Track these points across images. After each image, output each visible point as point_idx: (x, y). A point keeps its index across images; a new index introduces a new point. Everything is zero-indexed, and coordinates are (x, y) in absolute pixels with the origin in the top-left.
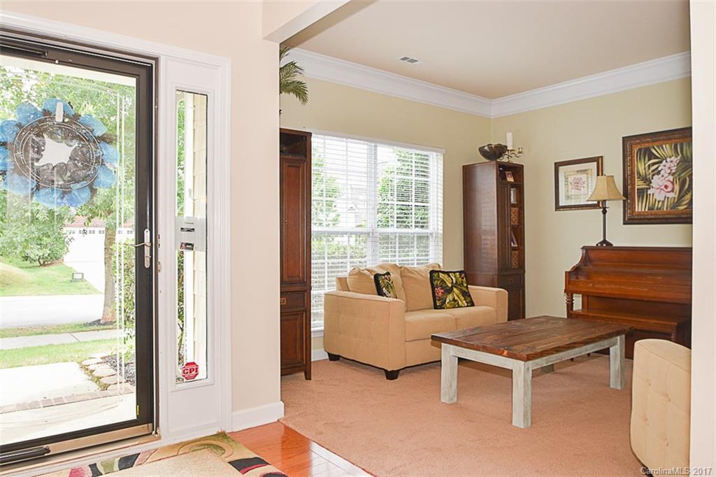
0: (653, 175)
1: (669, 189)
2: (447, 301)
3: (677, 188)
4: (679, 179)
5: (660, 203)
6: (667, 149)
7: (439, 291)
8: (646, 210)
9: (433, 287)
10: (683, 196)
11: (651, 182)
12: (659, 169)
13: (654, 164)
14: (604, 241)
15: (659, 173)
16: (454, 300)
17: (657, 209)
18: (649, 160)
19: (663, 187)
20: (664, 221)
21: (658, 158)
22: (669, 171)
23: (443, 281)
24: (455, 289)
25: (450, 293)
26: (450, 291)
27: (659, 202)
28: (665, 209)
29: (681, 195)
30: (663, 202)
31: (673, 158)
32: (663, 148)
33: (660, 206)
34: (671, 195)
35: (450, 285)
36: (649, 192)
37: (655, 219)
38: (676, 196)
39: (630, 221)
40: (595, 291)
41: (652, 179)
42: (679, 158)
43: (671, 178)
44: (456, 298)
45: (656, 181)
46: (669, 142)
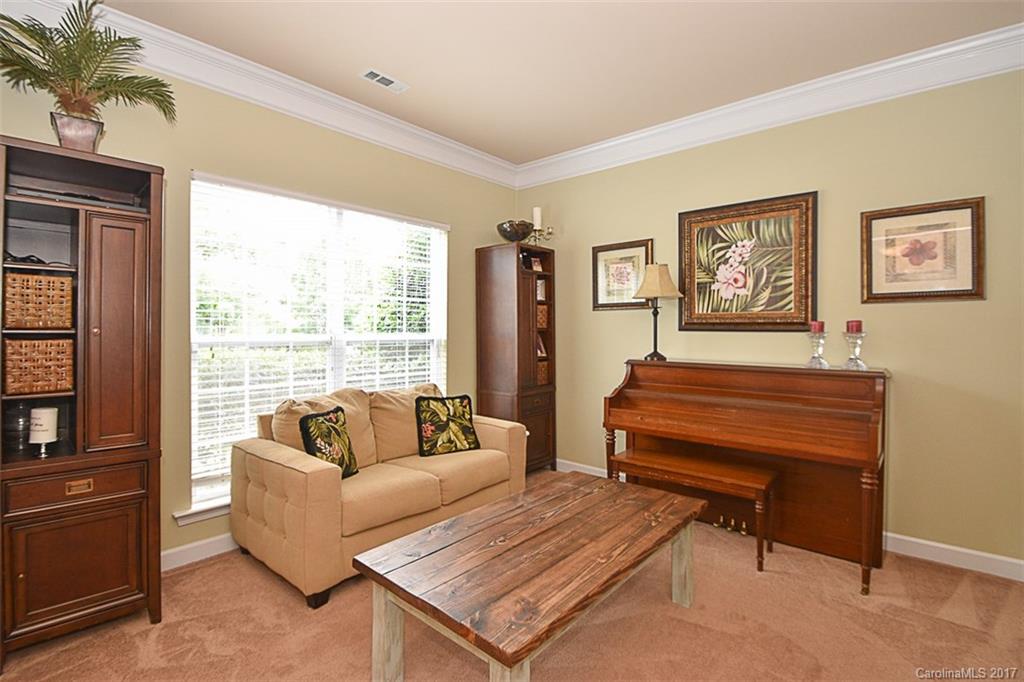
0: (719, 265)
1: (740, 284)
2: (439, 443)
3: (750, 282)
4: (754, 270)
5: (728, 302)
6: (738, 229)
7: (428, 428)
8: (709, 312)
9: (420, 422)
10: (758, 295)
11: (716, 275)
12: (727, 256)
13: (720, 249)
14: (655, 353)
15: (726, 261)
16: (450, 441)
17: (724, 310)
18: (713, 244)
19: (731, 281)
20: (732, 327)
21: (726, 241)
22: (740, 259)
23: (435, 413)
24: (451, 424)
25: (443, 431)
26: (442, 427)
27: (726, 301)
28: (734, 311)
29: (756, 292)
30: (732, 301)
31: (745, 242)
32: (732, 229)
33: (727, 306)
34: (742, 292)
35: (445, 419)
36: (713, 288)
37: (721, 324)
38: (749, 293)
39: (688, 327)
40: (644, 427)
41: (717, 269)
42: (754, 240)
43: (742, 269)
44: (453, 438)
45: (723, 273)
46: (740, 219)
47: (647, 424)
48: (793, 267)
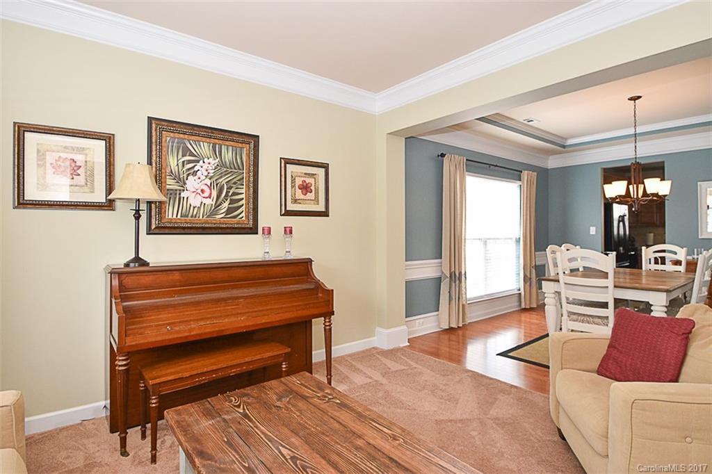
0: (188, 175)
1: (206, 194)
3: (214, 194)
4: (217, 185)
5: (196, 209)
6: (204, 148)
8: (179, 217)
10: (220, 205)
11: (185, 184)
12: (196, 169)
13: (190, 162)
14: (137, 259)
15: (195, 173)
17: (192, 217)
18: (183, 156)
19: (199, 191)
20: (200, 231)
21: (196, 156)
22: (206, 174)
27: (194, 208)
28: (201, 217)
29: (219, 203)
30: (199, 208)
31: (211, 160)
32: (200, 146)
33: (195, 213)
34: (208, 202)
36: (182, 195)
38: (214, 203)
39: (157, 231)
41: (187, 179)
42: (217, 160)
43: (208, 182)
45: (192, 183)
46: (208, 140)
47: (179, 332)
48: (244, 187)
